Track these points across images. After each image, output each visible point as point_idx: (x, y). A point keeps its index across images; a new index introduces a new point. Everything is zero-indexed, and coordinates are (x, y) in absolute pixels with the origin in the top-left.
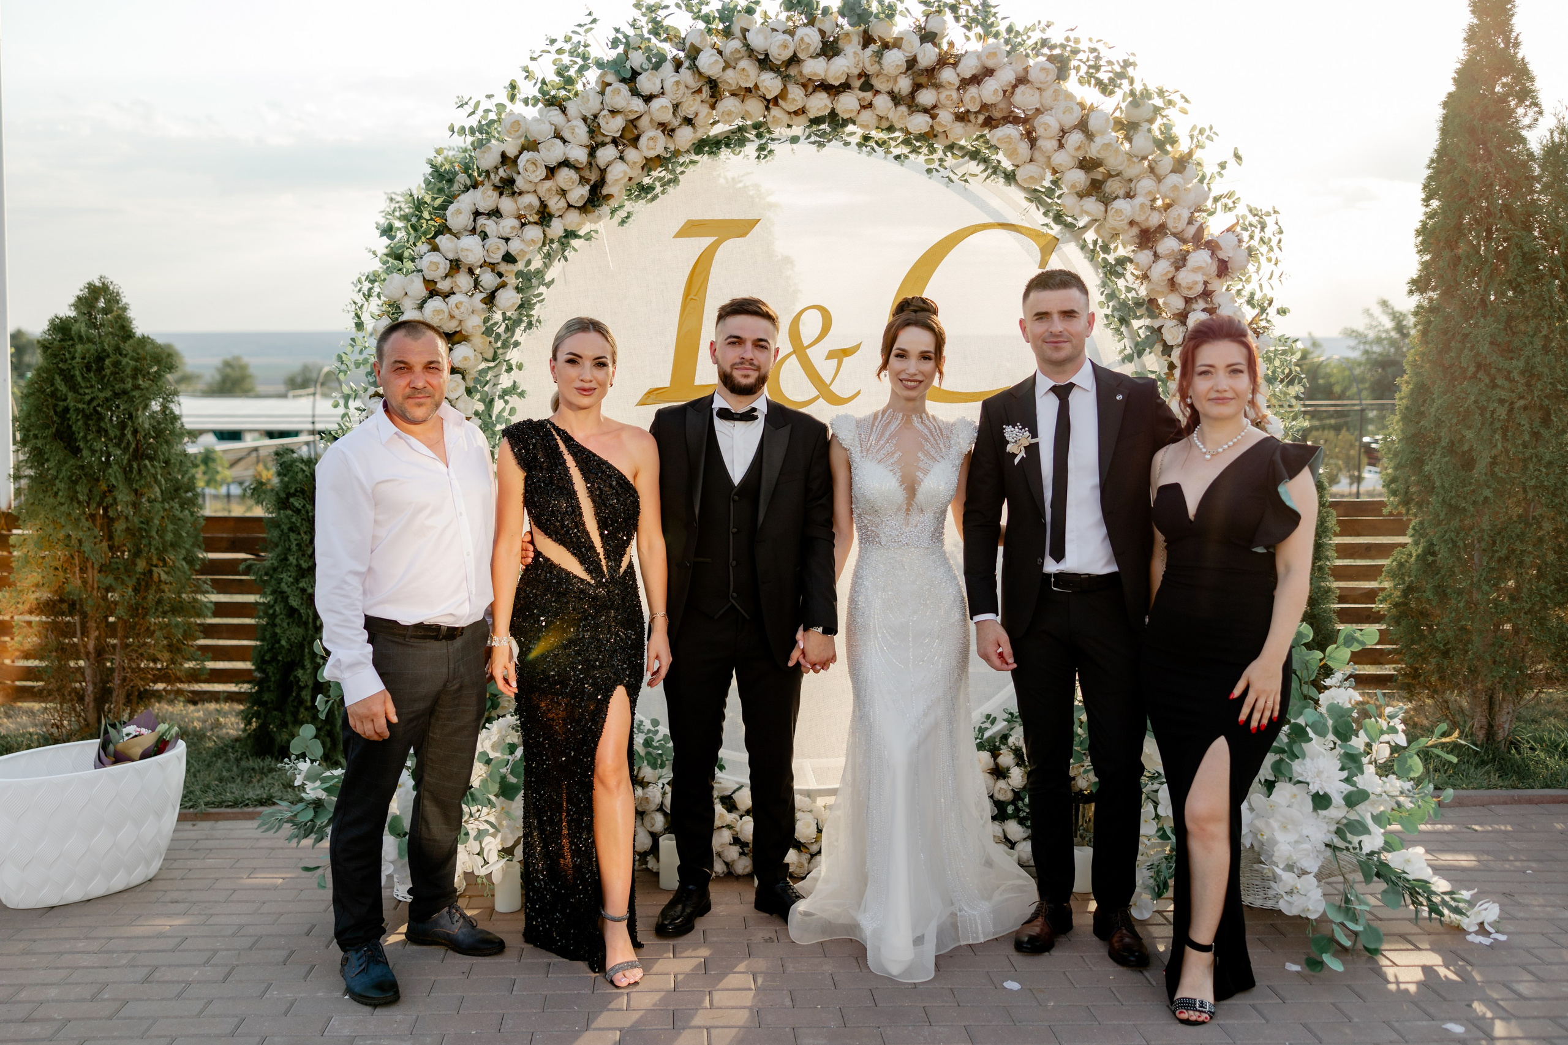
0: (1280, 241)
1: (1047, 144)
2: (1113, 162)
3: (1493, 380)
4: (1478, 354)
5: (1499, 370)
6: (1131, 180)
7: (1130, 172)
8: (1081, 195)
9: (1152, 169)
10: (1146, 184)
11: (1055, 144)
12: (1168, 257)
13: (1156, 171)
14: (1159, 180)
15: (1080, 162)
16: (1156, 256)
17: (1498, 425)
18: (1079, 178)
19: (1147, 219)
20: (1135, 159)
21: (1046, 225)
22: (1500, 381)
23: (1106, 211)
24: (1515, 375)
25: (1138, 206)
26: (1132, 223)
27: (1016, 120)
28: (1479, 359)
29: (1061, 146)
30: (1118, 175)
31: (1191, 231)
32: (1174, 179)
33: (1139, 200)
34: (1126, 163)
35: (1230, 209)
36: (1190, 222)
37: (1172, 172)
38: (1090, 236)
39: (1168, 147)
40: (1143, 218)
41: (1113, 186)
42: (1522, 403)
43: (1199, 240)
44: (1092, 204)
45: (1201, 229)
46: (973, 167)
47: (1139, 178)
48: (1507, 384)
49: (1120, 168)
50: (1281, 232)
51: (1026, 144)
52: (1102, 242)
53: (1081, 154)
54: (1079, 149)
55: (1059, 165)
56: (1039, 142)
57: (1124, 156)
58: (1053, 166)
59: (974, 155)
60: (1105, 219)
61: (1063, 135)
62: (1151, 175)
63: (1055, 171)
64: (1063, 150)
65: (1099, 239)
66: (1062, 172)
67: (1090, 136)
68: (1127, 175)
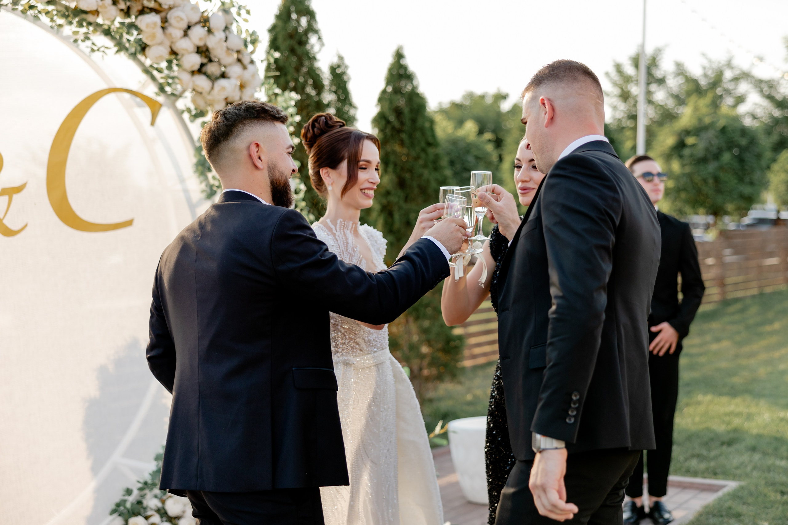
1: (176, 32)
2: (217, 53)
6: (224, 66)
7: (226, 60)
8: (193, 73)
9: (239, 60)
10: (235, 70)
11: (182, 33)
13: (243, 61)
14: (245, 68)
15: (198, 48)
18: (195, 60)
19: (235, 96)
20: (231, 52)
25: (231, 85)
26: (227, 98)
27: (156, 11)
29: (186, 34)
33: (232, 81)
34: (225, 54)
37: (250, 63)
38: (181, 104)
40: (234, 94)
41: (212, 69)
44: (202, 82)
47: (230, 65)
49: (220, 57)
51: (160, 31)
52: (196, 109)
53: (201, 44)
54: (201, 39)
55: (183, 49)
56: (170, 30)
57: (225, 49)
58: (175, 49)
59: (107, 33)
60: (209, 93)
61: (189, 27)
62: (239, 64)
63: (174, 53)
64: (186, 38)
65: (192, 107)
66: (183, 55)
67: (210, 31)
68: (224, 62)
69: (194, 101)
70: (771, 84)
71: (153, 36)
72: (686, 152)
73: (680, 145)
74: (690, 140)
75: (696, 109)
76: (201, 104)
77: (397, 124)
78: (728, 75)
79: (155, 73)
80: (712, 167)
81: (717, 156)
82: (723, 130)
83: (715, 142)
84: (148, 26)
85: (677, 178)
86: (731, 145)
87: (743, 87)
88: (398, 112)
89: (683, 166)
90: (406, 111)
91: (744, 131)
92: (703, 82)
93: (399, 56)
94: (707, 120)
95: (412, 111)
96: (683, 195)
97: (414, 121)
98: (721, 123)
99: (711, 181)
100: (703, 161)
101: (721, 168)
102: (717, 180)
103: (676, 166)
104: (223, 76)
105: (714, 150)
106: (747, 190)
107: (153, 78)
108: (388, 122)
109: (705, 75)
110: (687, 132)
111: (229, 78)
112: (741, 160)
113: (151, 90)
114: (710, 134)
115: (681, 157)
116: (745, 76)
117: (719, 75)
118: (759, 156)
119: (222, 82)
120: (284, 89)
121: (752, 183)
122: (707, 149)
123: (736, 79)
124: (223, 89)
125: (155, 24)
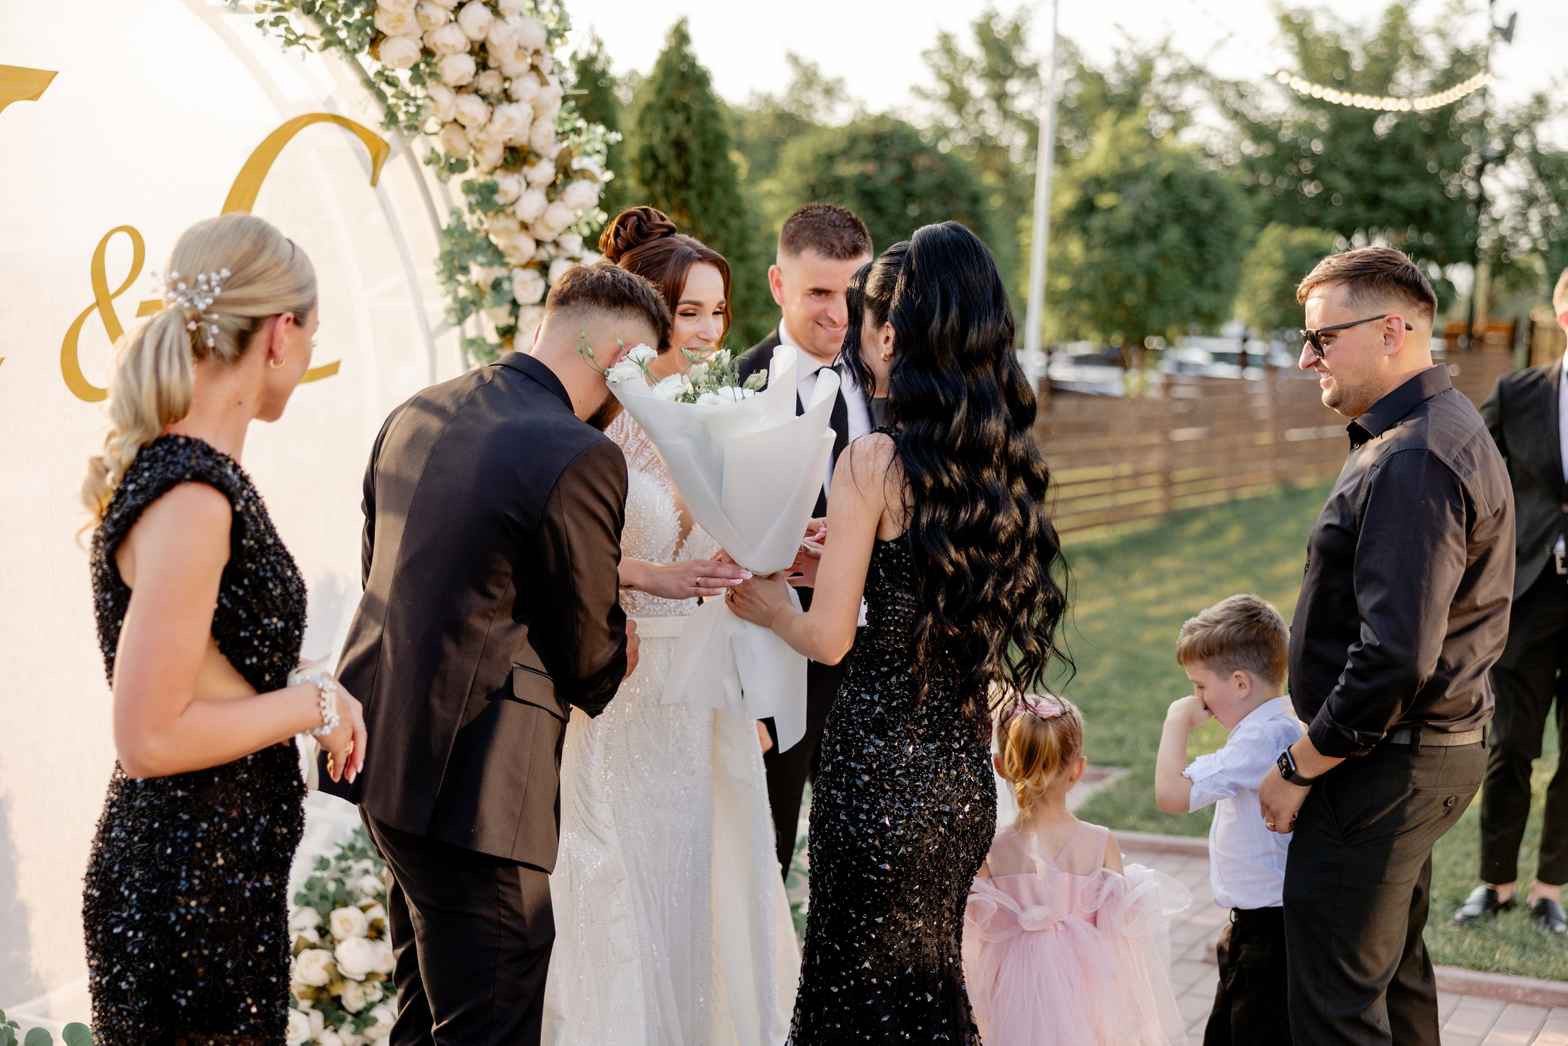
1: (438, 12)
6: (508, 79)
7: (512, 68)
8: (459, 89)
9: (534, 68)
10: (527, 87)
11: (448, 15)
12: (539, 185)
13: (540, 69)
14: (544, 83)
15: (473, 44)
16: (526, 184)
18: (465, 67)
20: (523, 52)
21: (381, 125)
23: (491, 118)
25: (523, 116)
29: (454, 18)
30: (494, 68)
33: (523, 107)
34: (512, 55)
38: (420, 145)
41: (488, 82)
44: (473, 108)
47: (519, 76)
49: (504, 61)
51: (411, 11)
52: (448, 155)
53: (479, 37)
54: (481, 28)
55: (446, 46)
56: (428, 9)
57: (515, 47)
58: (430, 45)
60: (482, 128)
61: (461, 5)
62: (533, 74)
63: (426, 52)
64: (455, 25)
65: (443, 153)
66: (443, 56)
67: (498, 14)
68: (508, 71)
69: (446, 141)
70: (1240, 89)
71: (400, 19)
72: (1096, 222)
73: (1086, 208)
74: (1106, 200)
75: (1116, 139)
76: (462, 148)
77: (675, 169)
78: (1163, 68)
79: (384, 86)
80: (1145, 252)
81: (1154, 233)
82: (1168, 181)
83: (1152, 204)
85: (1077, 274)
86: (1183, 212)
87: (1190, 95)
88: (680, 147)
89: (1088, 248)
90: (694, 145)
91: (1206, 186)
92: (1113, 79)
93: (681, 36)
94: (1138, 161)
95: (704, 146)
96: (1085, 307)
97: (707, 165)
98: (1166, 167)
99: (1141, 281)
100: (1129, 240)
101: (1162, 256)
102: (1152, 276)
103: (1075, 249)
104: (507, 97)
105: (1150, 219)
106: (1207, 300)
107: (381, 96)
108: (660, 166)
109: (1119, 67)
110: (1098, 183)
111: (517, 101)
112: (1199, 243)
113: (371, 115)
114: (1144, 188)
115: (1085, 231)
116: (1196, 73)
117: (1147, 66)
118: (1231, 236)
119: (506, 110)
120: (589, 121)
121: (1216, 288)
122: (1136, 219)
123: (1177, 77)
124: (510, 121)
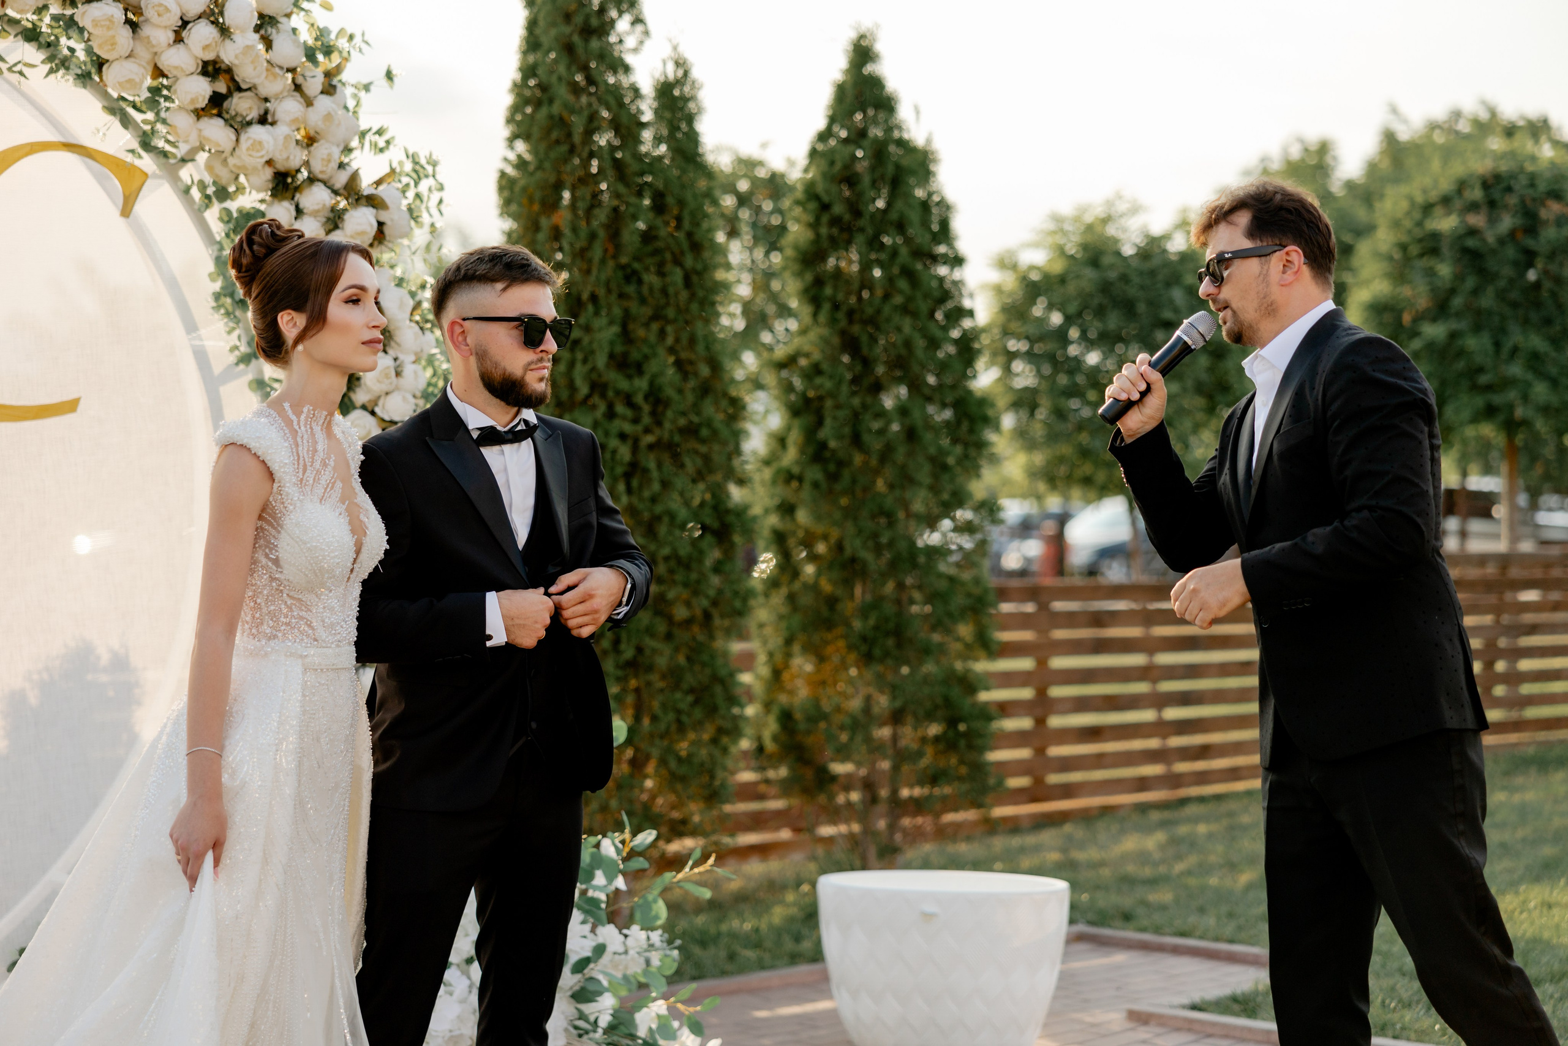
0: (441, 201)
1: (159, 34)
2: (246, 73)
3: (610, 407)
4: (594, 369)
5: (618, 393)
6: (266, 100)
7: (268, 88)
8: (199, 113)
9: (298, 87)
10: (288, 108)
11: (170, 36)
12: (315, 214)
13: (305, 89)
14: (309, 103)
15: (204, 64)
16: (299, 212)
17: (619, 470)
18: (201, 89)
19: (288, 158)
20: (277, 70)
21: (132, 151)
22: (620, 409)
23: (237, 140)
24: (639, 399)
25: (281, 138)
26: (269, 163)
28: (594, 376)
29: (179, 39)
30: (249, 89)
31: (341, 179)
32: (324, 103)
33: (282, 130)
34: (264, 74)
35: (381, 150)
36: (341, 166)
37: (322, 92)
38: (187, 173)
39: (320, 57)
40: (285, 156)
41: (242, 105)
42: (650, 439)
43: (352, 192)
44: (216, 130)
45: (354, 177)
46: (31, 53)
47: (279, 97)
48: (629, 413)
49: (256, 81)
50: (441, 188)
51: (127, 31)
52: (215, 183)
53: (209, 56)
54: (206, 48)
55: (176, 68)
56: (146, 31)
57: (263, 65)
58: (161, 65)
59: (31, 35)
60: (234, 153)
61: (185, 24)
62: (297, 94)
63: (158, 72)
64: (181, 46)
65: (208, 179)
66: (177, 76)
67: (224, 31)
68: (264, 91)
69: (209, 167)
71: (113, 42)
76: (224, 175)
79: (131, 111)
84: (96, 23)
93: (863, 53)
104: (263, 119)
107: (126, 122)
111: (273, 124)
113: (121, 145)
119: (257, 132)
124: (258, 145)
125: (110, 19)
